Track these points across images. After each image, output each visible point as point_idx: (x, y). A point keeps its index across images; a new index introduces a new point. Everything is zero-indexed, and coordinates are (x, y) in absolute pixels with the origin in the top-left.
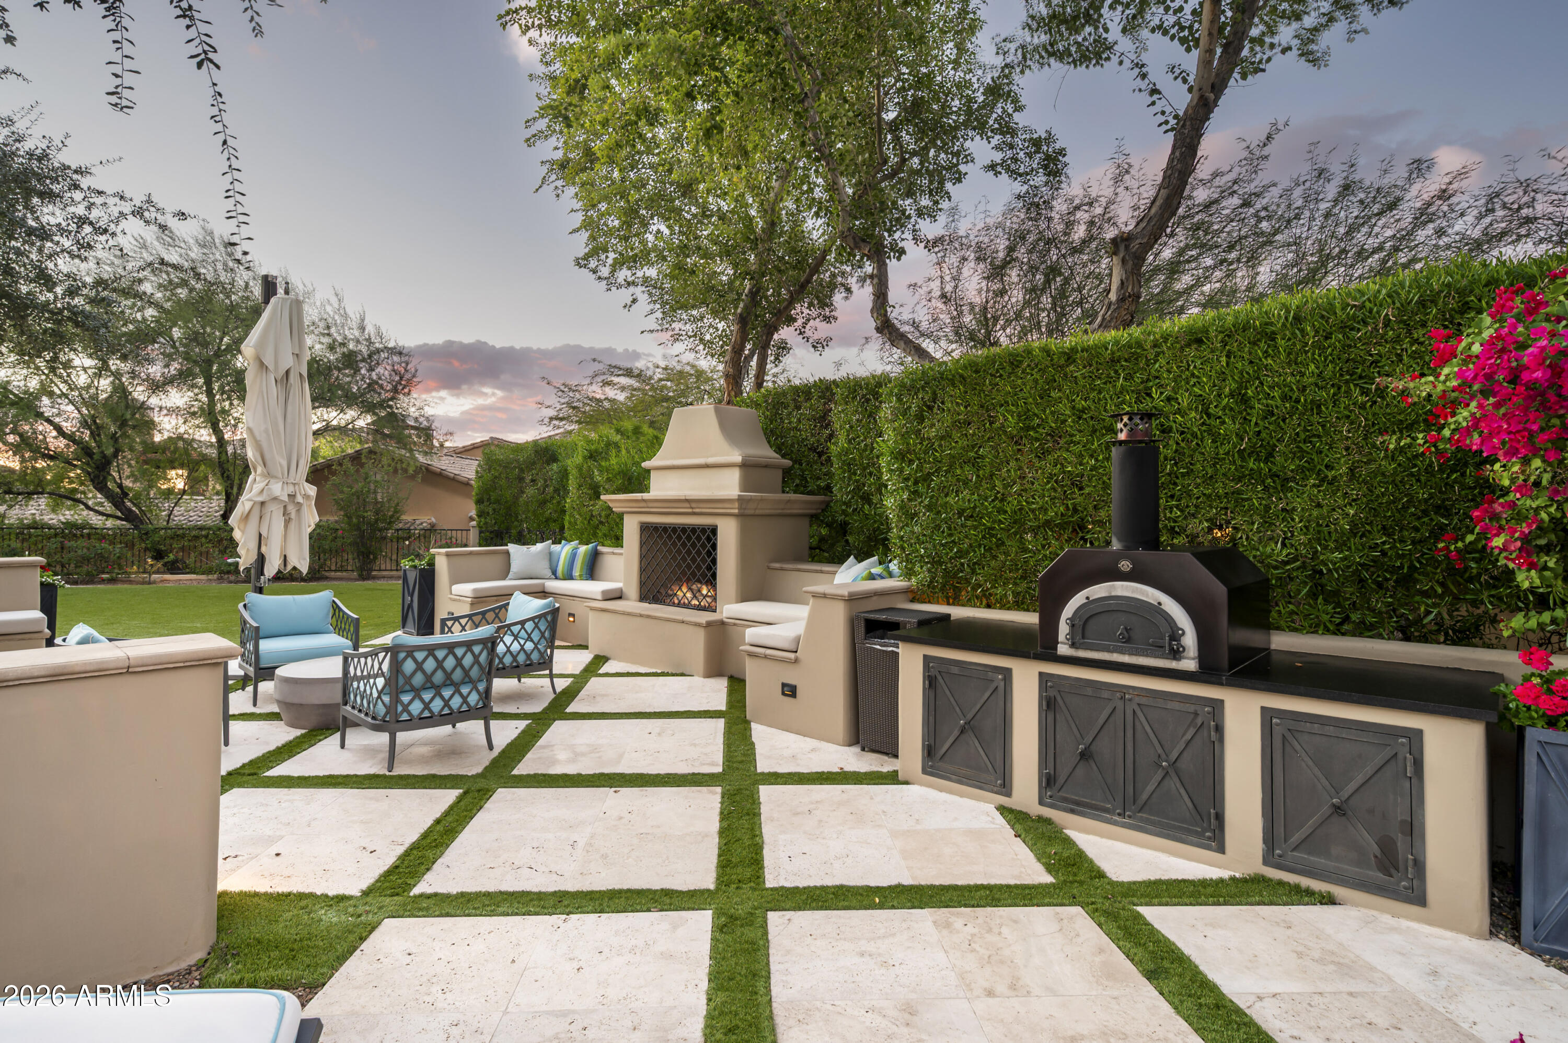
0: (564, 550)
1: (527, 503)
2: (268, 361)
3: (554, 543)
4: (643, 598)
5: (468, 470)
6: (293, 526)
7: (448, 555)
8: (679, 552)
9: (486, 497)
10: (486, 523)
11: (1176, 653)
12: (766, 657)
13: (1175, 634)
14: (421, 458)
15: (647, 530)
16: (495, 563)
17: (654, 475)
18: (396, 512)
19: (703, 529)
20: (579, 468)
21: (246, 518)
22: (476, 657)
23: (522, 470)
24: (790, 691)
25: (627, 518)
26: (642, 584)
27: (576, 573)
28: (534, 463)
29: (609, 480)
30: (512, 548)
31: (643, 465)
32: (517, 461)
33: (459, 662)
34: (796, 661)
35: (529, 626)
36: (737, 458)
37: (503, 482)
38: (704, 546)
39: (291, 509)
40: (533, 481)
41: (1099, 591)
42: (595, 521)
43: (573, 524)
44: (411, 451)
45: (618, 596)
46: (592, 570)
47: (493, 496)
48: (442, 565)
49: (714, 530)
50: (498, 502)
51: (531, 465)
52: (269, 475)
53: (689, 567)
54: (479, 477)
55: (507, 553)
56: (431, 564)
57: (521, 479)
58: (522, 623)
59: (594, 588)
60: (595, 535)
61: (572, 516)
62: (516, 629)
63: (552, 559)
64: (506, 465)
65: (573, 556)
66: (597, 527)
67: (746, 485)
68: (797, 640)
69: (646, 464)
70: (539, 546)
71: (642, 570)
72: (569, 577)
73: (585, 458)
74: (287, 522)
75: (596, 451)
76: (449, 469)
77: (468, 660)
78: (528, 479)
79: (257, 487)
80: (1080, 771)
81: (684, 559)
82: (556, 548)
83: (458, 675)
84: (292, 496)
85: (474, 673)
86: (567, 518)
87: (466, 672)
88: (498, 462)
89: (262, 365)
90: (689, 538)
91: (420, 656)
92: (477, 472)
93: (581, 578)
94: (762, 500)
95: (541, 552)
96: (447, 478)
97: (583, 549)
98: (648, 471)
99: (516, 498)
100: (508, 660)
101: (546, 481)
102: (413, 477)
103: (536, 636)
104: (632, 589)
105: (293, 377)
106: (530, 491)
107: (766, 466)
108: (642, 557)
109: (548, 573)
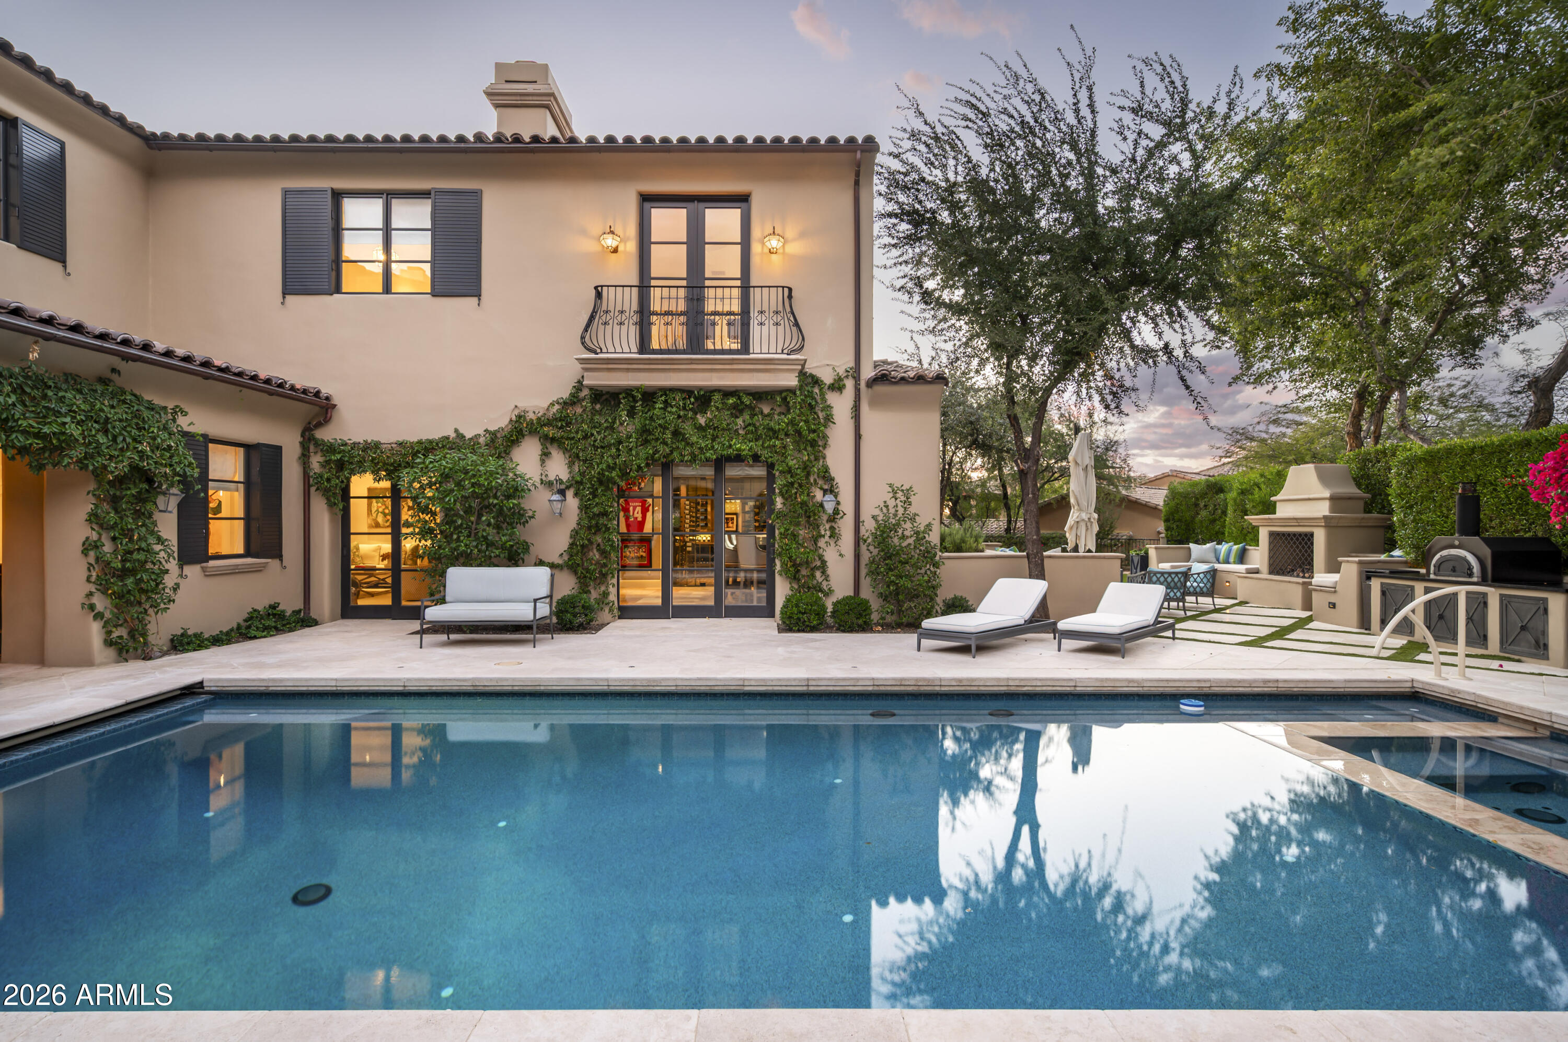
0: (1224, 548)
1: (1201, 522)
2: (1079, 461)
3: (1218, 544)
4: (1271, 573)
5: (1158, 497)
6: (1089, 531)
7: (1156, 548)
8: (1292, 547)
9: (1171, 517)
10: (1172, 535)
11: (1471, 575)
12: (1321, 591)
13: (1470, 568)
14: (1124, 492)
15: (1272, 534)
16: (1182, 553)
17: (1278, 505)
18: (1111, 527)
19: (1306, 534)
20: (1235, 500)
21: (1071, 528)
22: (1179, 579)
23: (1197, 499)
24: (1333, 605)
25: (1261, 530)
26: (1270, 565)
27: (1232, 559)
28: (1206, 494)
29: (1254, 507)
30: (1192, 545)
31: (1272, 499)
32: (1194, 493)
33: (1173, 580)
34: (1335, 592)
35: (1201, 576)
36: (1327, 494)
37: (1183, 508)
38: (1306, 543)
39: (1089, 524)
40: (1205, 506)
41: (1445, 553)
42: (1245, 531)
43: (1230, 534)
44: (1116, 487)
45: (1257, 571)
46: (1242, 558)
47: (1177, 517)
48: (1152, 553)
49: (1312, 535)
50: (1180, 520)
51: (1203, 495)
52: (1080, 510)
53: (1297, 555)
54: (1166, 503)
55: (1189, 549)
56: (1147, 553)
57: (1196, 505)
58: (1198, 574)
59: (1242, 568)
60: (1245, 540)
61: (1230, 528)
62: (1195, 576)
63: (1216, 553)
64: (1185, 496)
65: (1230, 551)
66: (1246, 535)
67: (1332, 510)
68: (1336, 582)
69: (1273, 499)
70: (1208, 545)
71: (1270, 558)
72: (1227, 562)
73: (1239, 494)
74: (1087, 529)
75: (1246, 489)
76: (1142, 498)
77: (1176, 579)
78: (1202, 504)
79: (1076, 515)
80: (1439, 624)
81: (1295, 551)
82: (1219, 547)
83: (1172, 584)
84: (1089, 519)
85: (1179, 584)
86: (1227, 530)
87: (1176, 584)
88: (1180, 494)
89: (1076, 463)
90: (1297, 539)
91: (1159, 575)
92: (1165, 501)
93: (1235, 563)
94: (1341, 518)
95: (1209, 548)
96: (1141, 504)
97: (1236, 547)
98: (1275, 502)
99: (1193, 518)
100: (1192, 589)
101: (1215, 506)
102: (1119, 505)
103: (1205, 580)
104: (1264, 568)
105: (1089, 468)
106: (1204, 513)
107: (1350, 498)
108: (1270, 550)
109: (1214, 560)
